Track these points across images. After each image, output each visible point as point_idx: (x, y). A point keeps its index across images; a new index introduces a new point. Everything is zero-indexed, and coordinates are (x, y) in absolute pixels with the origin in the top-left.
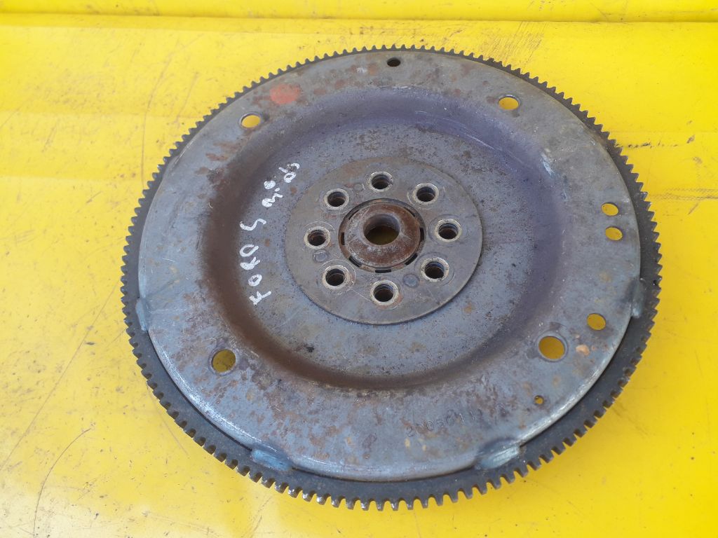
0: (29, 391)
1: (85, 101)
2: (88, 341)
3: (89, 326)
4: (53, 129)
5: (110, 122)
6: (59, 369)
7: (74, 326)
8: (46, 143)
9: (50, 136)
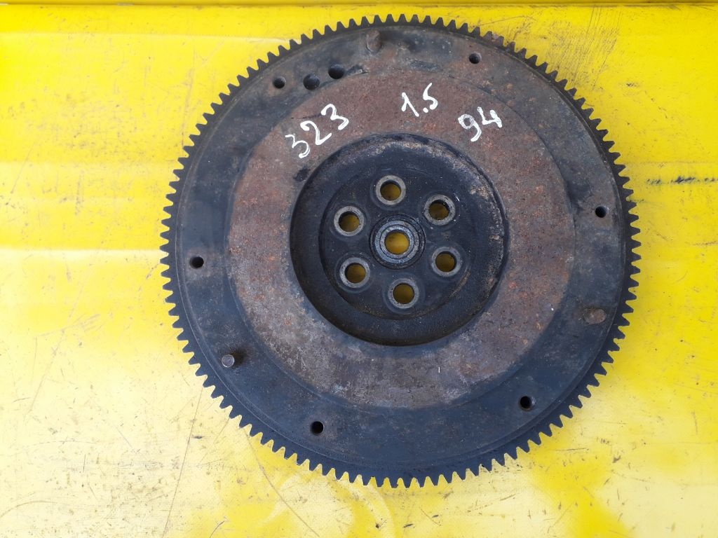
0: (154, 489)
1: (105, 142)
2: (195, 434)
3: (192, 419)
4: (79, 184)
5: (144, 172)
6: (176, 466)
7: (177, 420)
8: (77, 203)
9: (78, 194)
